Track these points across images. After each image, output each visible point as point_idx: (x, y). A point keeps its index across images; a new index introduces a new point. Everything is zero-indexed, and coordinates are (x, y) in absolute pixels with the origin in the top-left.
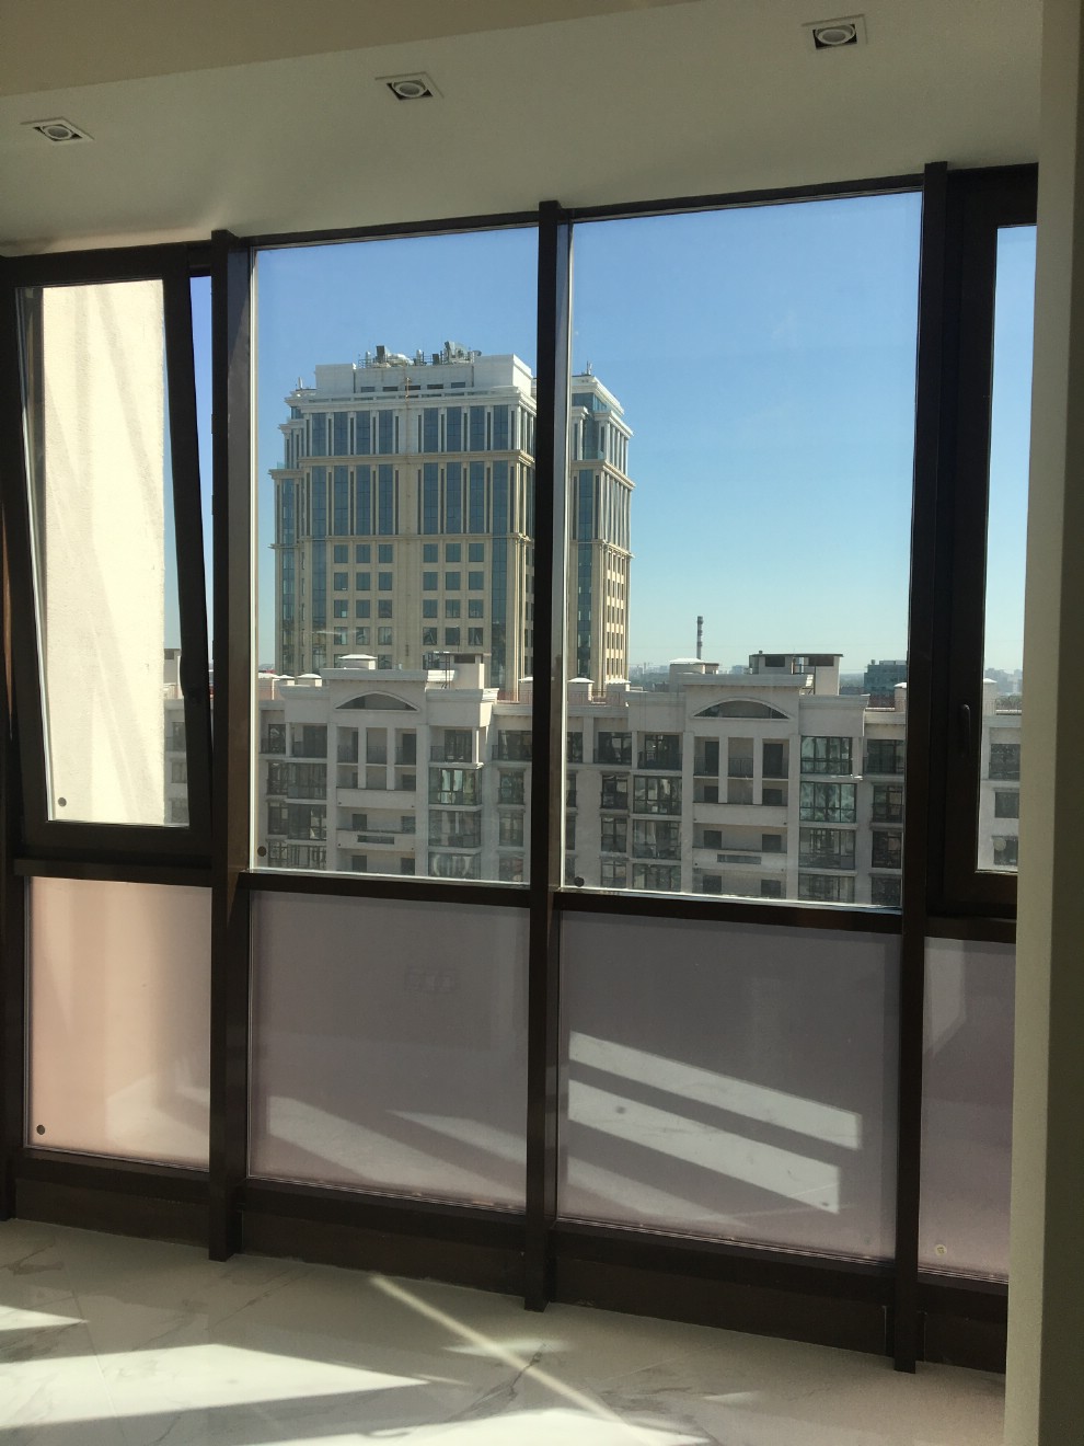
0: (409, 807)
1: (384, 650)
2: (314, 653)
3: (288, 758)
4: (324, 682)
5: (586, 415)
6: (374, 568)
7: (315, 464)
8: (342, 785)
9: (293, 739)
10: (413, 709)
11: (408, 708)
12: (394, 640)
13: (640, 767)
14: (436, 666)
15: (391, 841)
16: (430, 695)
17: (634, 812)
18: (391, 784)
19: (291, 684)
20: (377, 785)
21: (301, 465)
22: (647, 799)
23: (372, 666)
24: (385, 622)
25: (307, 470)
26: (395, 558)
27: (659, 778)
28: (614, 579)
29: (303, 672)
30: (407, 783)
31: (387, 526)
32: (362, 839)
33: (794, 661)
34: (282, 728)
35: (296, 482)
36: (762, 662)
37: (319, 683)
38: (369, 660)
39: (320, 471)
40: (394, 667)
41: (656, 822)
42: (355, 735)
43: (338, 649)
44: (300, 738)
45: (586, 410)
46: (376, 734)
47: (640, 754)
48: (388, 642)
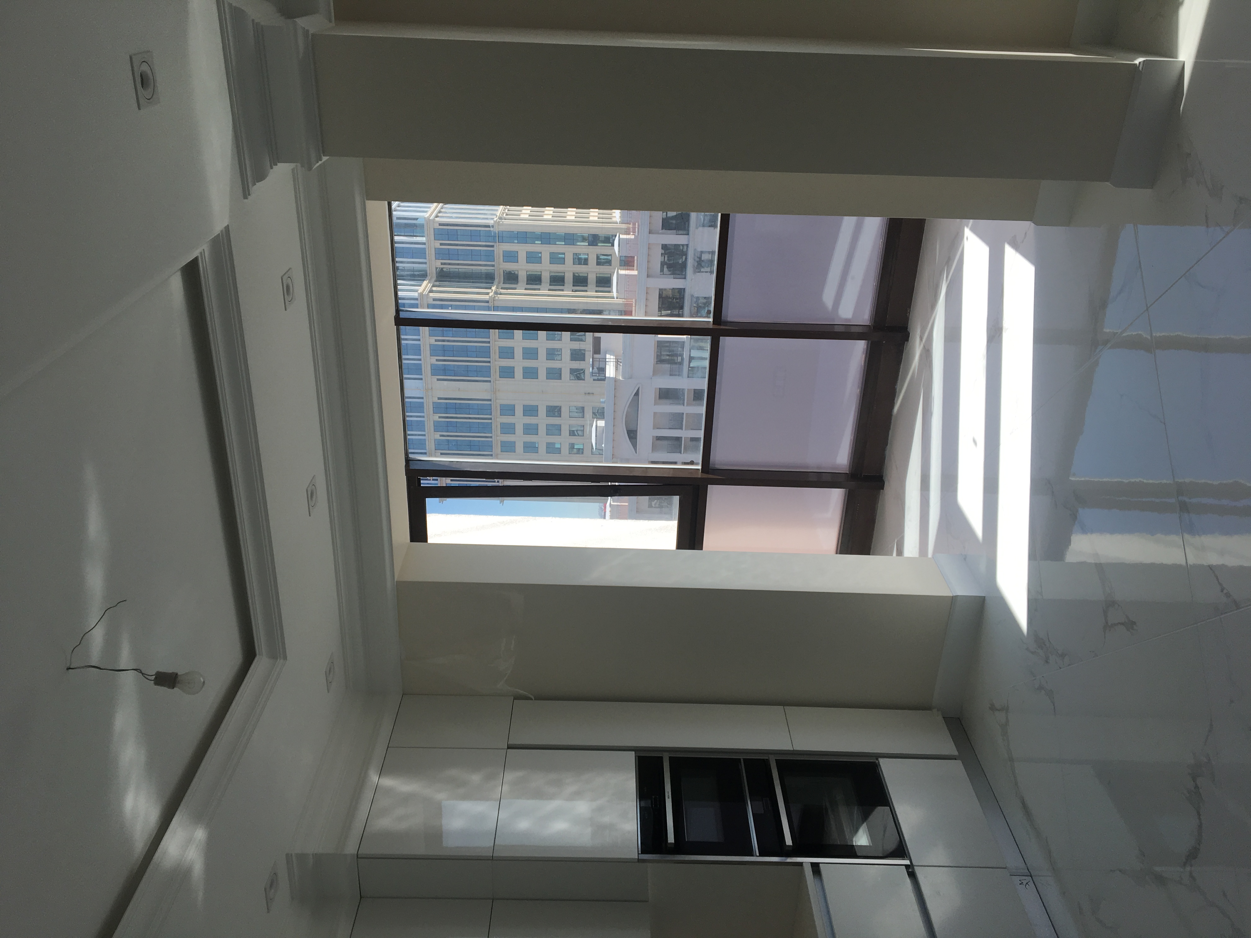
6: (519, 420)
10: (638, 390)
11: (637, 394)
12: (580, 405)
14: (602, 370)
16: (627, 375)
23: (601, 423)
26: (512, 403)
31: (485, 409)
38: (596, 426)
42: (659, 438)
46: (658, 421)
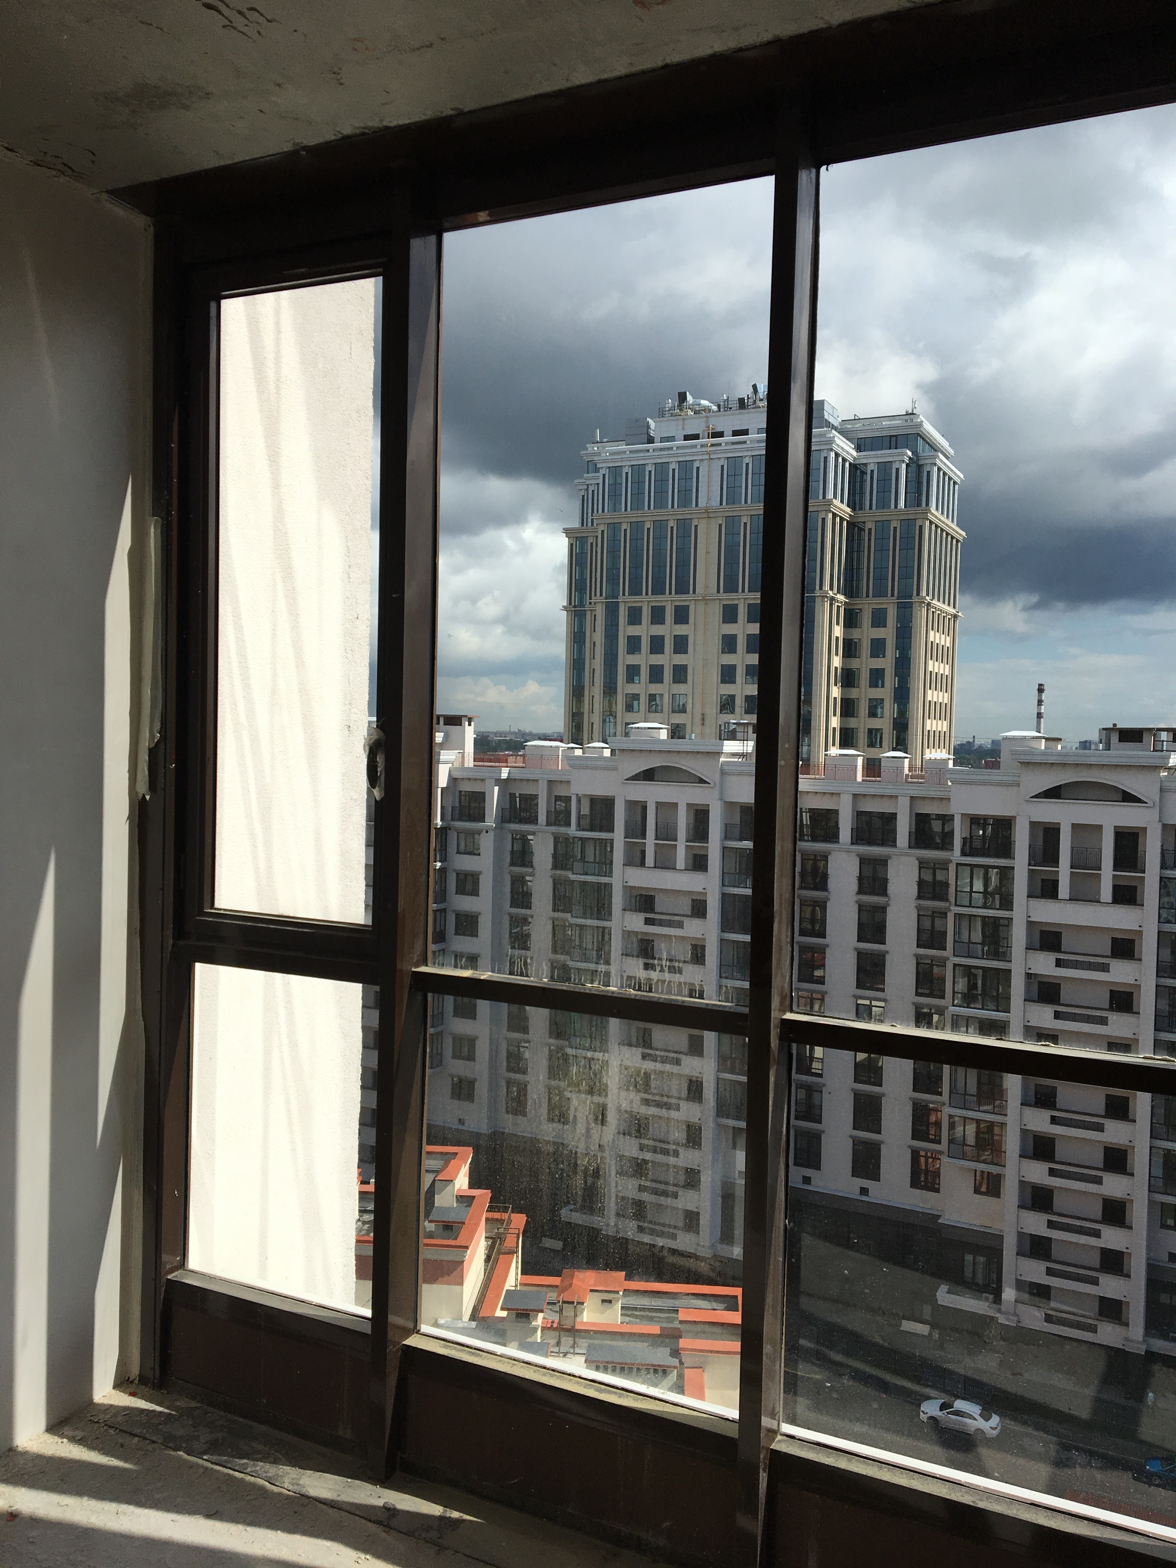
0: (701, 890)
1: (678, 719)
2: (604, 721)
3: (572, 831)
4: (613, 752)
5: (910, 458)
6: (668, 630)
7: (609, 521)
8: (628, 862)
9: (579, 812)
10: (705, 782)
11: (702, 781)
12: (689, 707)
13: (964, 853)
14: (732, 736)
15: (680, 925)
16: (726, 768)
17: (956, 905)
18: (681, 863)
19: (578, 752)
20: (665, 863)
21: (595, 521)
22: (971, 891)
23: (663, 735)
24: (679, 688)
25: (602, 527)
26: (692, 620)
27: (987, 868)
28: (937, 641)
29: (591, 740)
30: (699, 863)
31: (683, 584)
32: (648, 922)
33: (1155, 735)
34: (567, 800)
35: (590, 540)
36: (1115, 738)
37: (607, 753)
38: (661, 728)
39: (614, 527)
40: (687, 737)
41: (984, 918)
42: (644, 808)
43: (629, 717)
44: (586, 810)
45: (910, 453)
46: (667, 808)
47: (964, 839)
48: (683, 710)
